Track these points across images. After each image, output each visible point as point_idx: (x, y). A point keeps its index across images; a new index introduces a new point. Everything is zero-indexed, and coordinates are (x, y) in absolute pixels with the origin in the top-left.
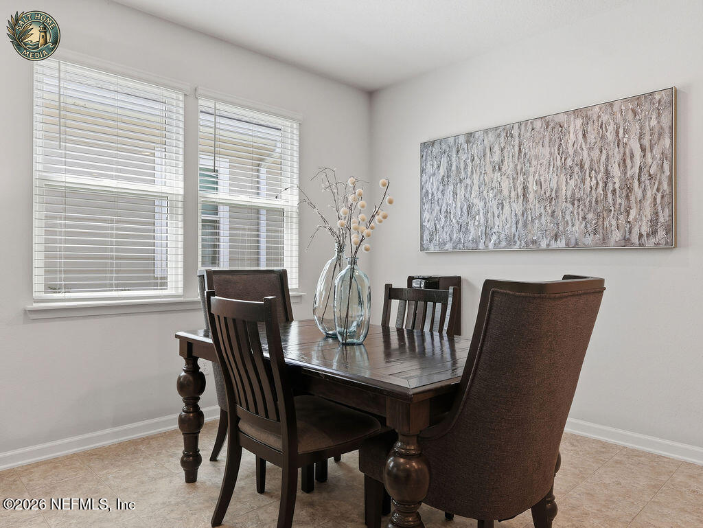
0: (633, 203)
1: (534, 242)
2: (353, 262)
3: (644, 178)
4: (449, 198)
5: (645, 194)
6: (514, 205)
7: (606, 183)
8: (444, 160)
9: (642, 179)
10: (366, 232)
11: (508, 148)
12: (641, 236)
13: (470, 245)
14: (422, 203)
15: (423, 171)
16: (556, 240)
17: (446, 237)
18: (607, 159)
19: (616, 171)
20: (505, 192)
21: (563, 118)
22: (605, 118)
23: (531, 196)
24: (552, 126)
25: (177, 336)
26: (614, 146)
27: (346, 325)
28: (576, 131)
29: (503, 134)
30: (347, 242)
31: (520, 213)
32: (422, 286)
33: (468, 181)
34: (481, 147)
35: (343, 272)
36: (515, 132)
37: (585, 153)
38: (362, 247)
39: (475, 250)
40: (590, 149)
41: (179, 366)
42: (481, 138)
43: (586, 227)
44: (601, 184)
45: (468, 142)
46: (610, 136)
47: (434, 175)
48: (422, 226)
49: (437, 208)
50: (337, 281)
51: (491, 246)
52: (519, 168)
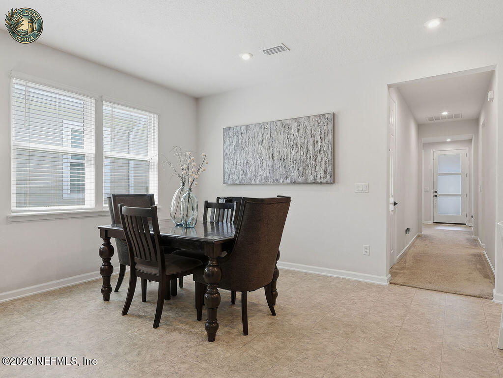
0: (317, 164)
1: (277, 180)
2: (190, 190)
3: (322, 152)
4: (238, 157)
5: (322, 158)
6: (268, 162)
7: (307, 153)
8: (235, 137)
9: (321, 152)
10: (196, 177)
11: (265, 134)
12: (321, 178)
13: (248, 181)
14: (224, 159)
15: (224, 143)
16: (286, 179)
17: (236, 177)
18: (307, 142)
19: (311, 148)
20: (264, 156)
21: (289, 122)
22: (306, 123)
23: (275, 158)
24: (285, 126)
25: (99, 228)
26: (310, 136)
27: (187, 219)
28: (294, 128)
29: (263, 127)
30: (187, 181)
31: (270, 166)
32: (224, 202)
33: (247, 149)
34: (253, 133)
35: (185, 195)
36: (268, 127)
37: (298, 139)
38: (194, 183)
39: (250, 184)
40: (301, 137)
41: (100, 243)
42: (253, 128)
43: (299, 173)
44: (305, 154)
45: (247, 130)
46: (308, 132)
47: (230, 145)
48: (224, 171)
49: (232, 162)
50: (182, 199)
51: (258, 182)
52: (270, 144)
